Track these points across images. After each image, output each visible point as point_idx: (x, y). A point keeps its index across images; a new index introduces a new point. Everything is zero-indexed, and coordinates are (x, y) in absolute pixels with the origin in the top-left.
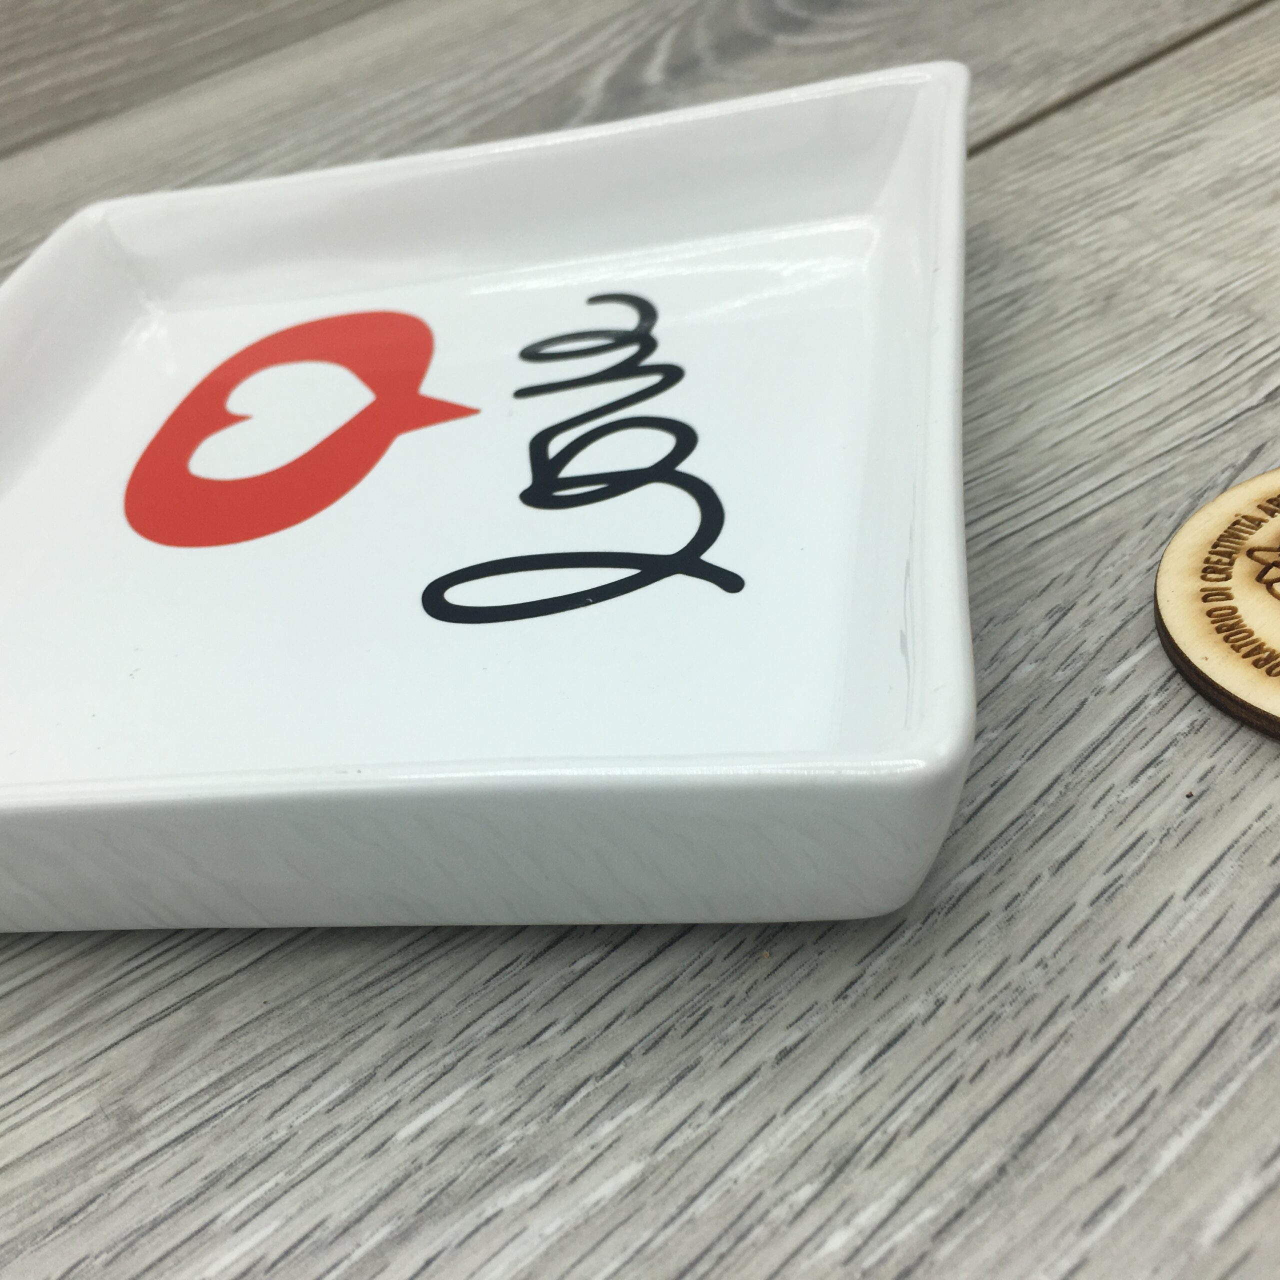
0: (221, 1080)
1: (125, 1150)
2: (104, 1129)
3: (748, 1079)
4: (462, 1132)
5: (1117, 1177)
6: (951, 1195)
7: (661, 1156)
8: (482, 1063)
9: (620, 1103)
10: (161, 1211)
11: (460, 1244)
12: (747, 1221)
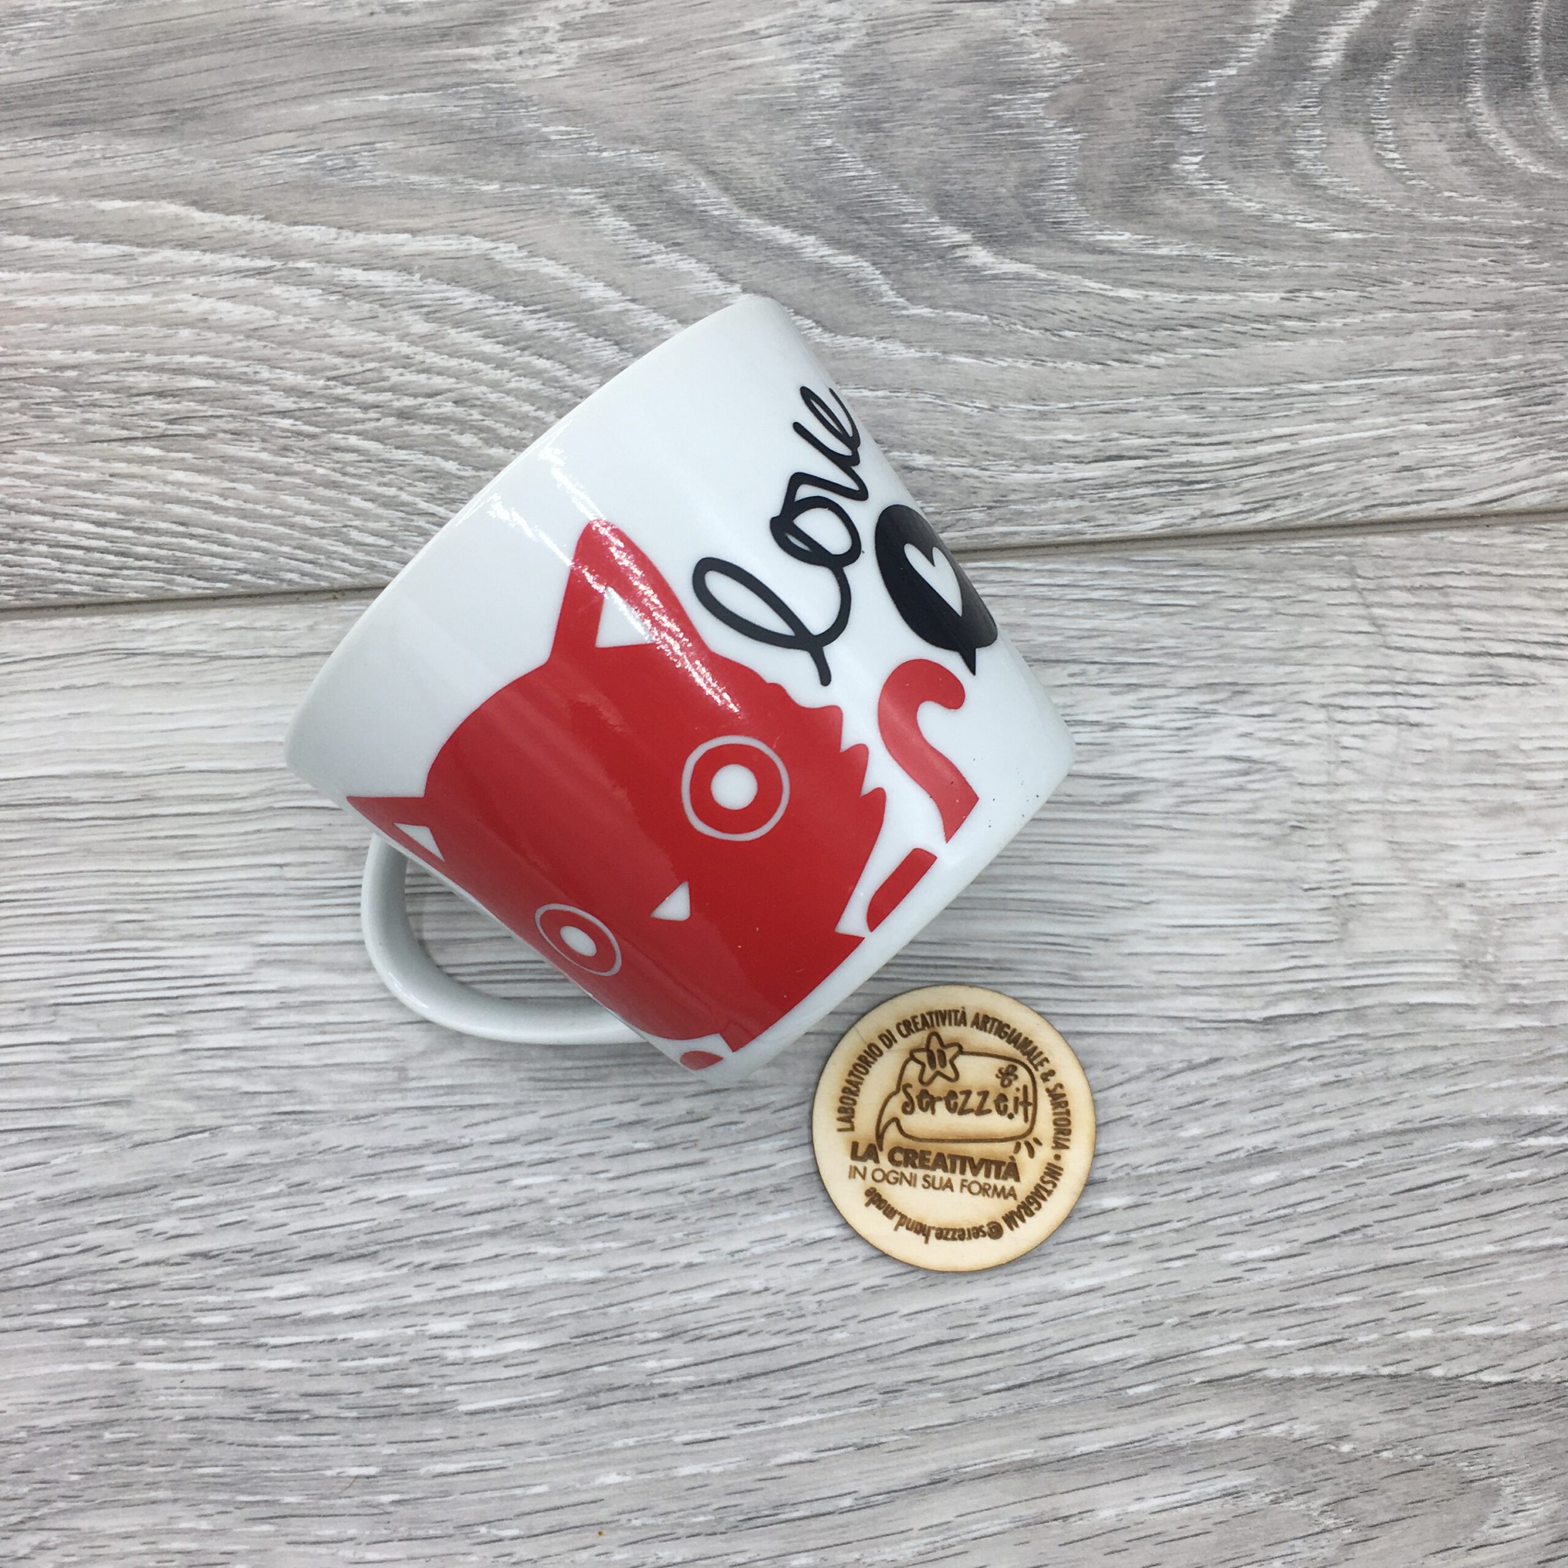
0: (452, 1086)
1: (397, 1096)
2: (391, 1076)
3: (667, 1266)
4: (540, 1201)
5: (766, 1415)
6: (704, 1377)
7: (612, 1275)
8: (566, 1169)
9: (611, 1237)
10: (402, 1143)
11: (514, 1257)
12: (623, 1331)
